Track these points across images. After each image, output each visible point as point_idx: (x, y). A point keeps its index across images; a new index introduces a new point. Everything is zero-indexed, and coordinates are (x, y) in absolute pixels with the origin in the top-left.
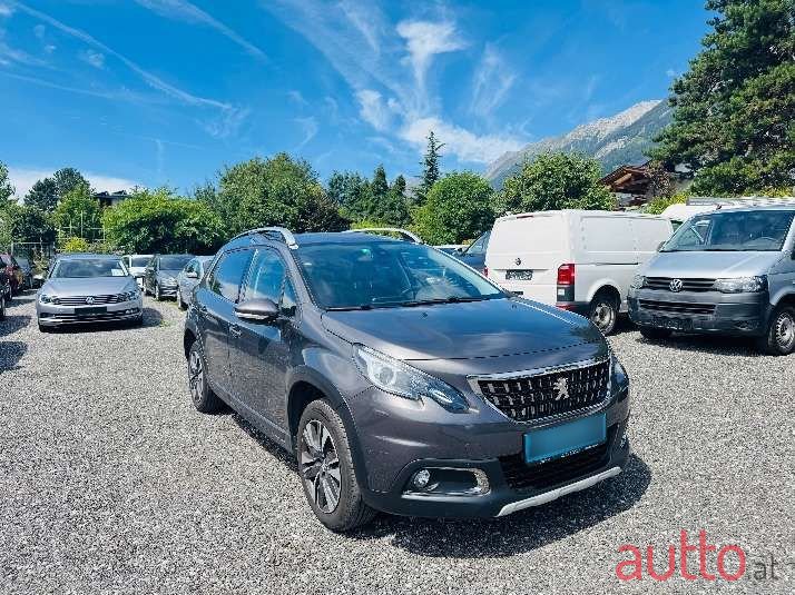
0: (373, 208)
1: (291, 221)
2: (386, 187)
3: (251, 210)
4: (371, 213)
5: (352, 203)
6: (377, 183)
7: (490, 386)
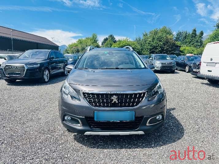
0: (190, 42)
1: (160, 47)
2: (196, 35)
3: (149, 44)
4: (189, 44)
5: (183, 40)
6: (193, 33)
7: (86, 94)
